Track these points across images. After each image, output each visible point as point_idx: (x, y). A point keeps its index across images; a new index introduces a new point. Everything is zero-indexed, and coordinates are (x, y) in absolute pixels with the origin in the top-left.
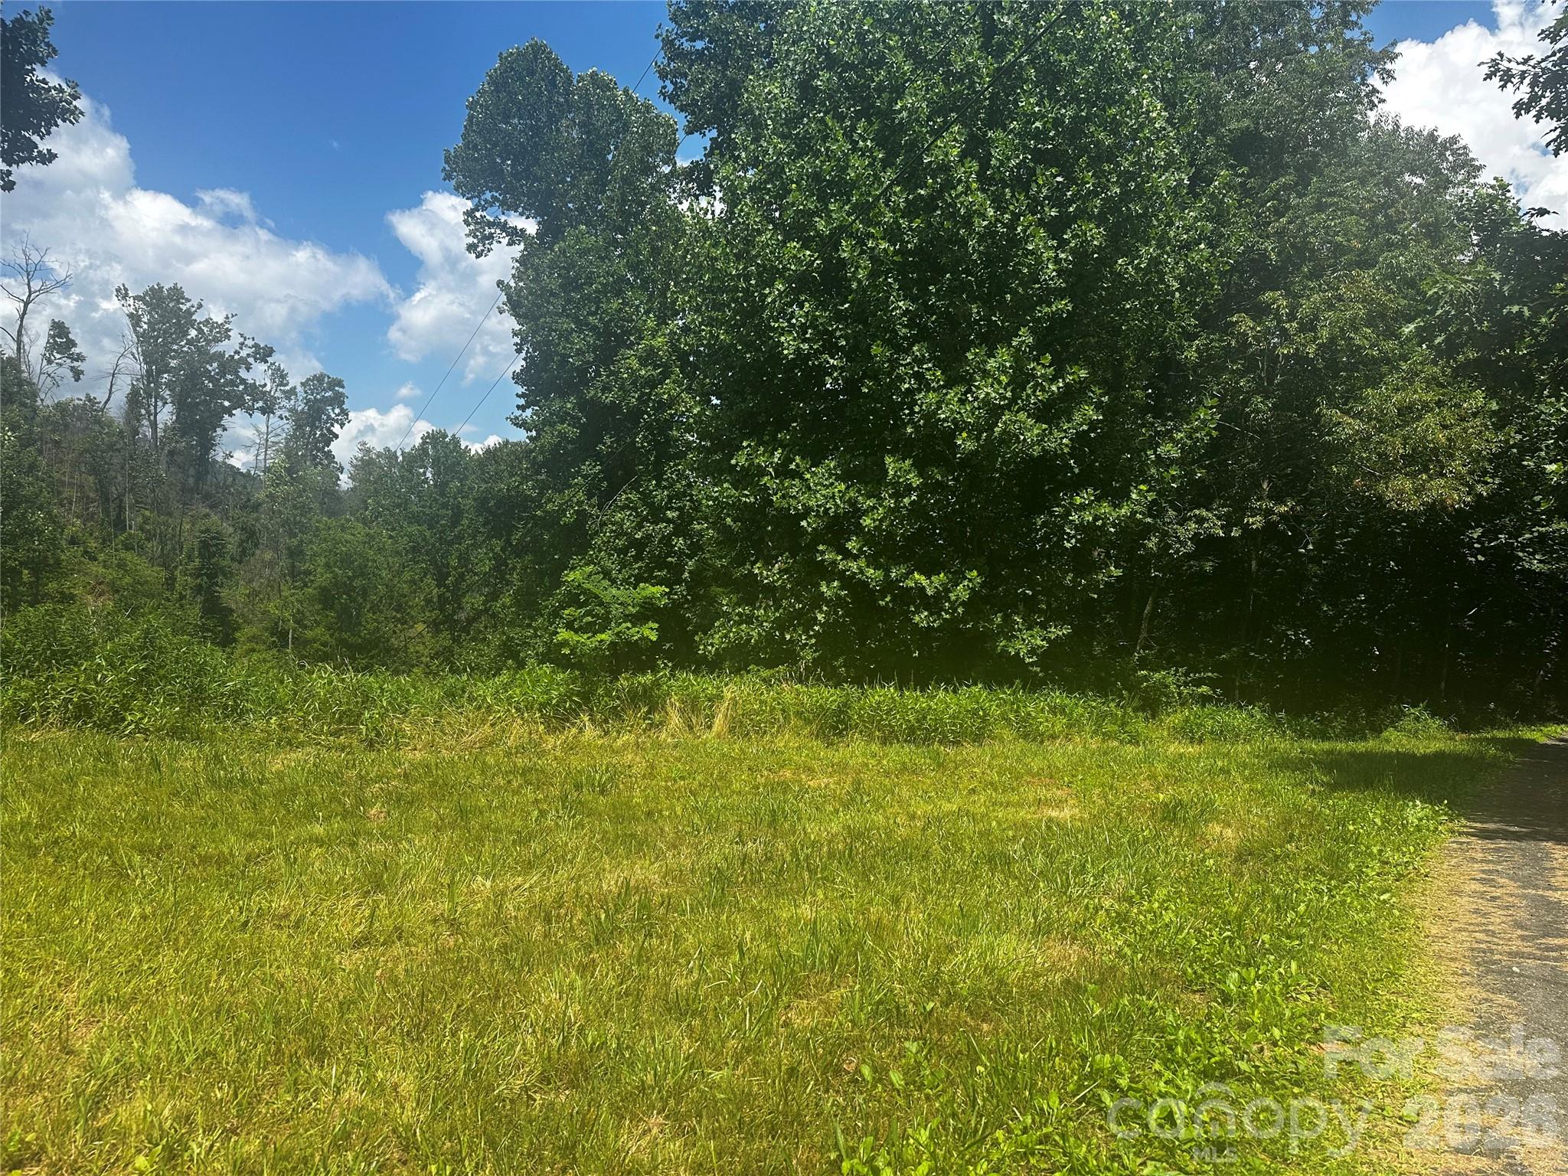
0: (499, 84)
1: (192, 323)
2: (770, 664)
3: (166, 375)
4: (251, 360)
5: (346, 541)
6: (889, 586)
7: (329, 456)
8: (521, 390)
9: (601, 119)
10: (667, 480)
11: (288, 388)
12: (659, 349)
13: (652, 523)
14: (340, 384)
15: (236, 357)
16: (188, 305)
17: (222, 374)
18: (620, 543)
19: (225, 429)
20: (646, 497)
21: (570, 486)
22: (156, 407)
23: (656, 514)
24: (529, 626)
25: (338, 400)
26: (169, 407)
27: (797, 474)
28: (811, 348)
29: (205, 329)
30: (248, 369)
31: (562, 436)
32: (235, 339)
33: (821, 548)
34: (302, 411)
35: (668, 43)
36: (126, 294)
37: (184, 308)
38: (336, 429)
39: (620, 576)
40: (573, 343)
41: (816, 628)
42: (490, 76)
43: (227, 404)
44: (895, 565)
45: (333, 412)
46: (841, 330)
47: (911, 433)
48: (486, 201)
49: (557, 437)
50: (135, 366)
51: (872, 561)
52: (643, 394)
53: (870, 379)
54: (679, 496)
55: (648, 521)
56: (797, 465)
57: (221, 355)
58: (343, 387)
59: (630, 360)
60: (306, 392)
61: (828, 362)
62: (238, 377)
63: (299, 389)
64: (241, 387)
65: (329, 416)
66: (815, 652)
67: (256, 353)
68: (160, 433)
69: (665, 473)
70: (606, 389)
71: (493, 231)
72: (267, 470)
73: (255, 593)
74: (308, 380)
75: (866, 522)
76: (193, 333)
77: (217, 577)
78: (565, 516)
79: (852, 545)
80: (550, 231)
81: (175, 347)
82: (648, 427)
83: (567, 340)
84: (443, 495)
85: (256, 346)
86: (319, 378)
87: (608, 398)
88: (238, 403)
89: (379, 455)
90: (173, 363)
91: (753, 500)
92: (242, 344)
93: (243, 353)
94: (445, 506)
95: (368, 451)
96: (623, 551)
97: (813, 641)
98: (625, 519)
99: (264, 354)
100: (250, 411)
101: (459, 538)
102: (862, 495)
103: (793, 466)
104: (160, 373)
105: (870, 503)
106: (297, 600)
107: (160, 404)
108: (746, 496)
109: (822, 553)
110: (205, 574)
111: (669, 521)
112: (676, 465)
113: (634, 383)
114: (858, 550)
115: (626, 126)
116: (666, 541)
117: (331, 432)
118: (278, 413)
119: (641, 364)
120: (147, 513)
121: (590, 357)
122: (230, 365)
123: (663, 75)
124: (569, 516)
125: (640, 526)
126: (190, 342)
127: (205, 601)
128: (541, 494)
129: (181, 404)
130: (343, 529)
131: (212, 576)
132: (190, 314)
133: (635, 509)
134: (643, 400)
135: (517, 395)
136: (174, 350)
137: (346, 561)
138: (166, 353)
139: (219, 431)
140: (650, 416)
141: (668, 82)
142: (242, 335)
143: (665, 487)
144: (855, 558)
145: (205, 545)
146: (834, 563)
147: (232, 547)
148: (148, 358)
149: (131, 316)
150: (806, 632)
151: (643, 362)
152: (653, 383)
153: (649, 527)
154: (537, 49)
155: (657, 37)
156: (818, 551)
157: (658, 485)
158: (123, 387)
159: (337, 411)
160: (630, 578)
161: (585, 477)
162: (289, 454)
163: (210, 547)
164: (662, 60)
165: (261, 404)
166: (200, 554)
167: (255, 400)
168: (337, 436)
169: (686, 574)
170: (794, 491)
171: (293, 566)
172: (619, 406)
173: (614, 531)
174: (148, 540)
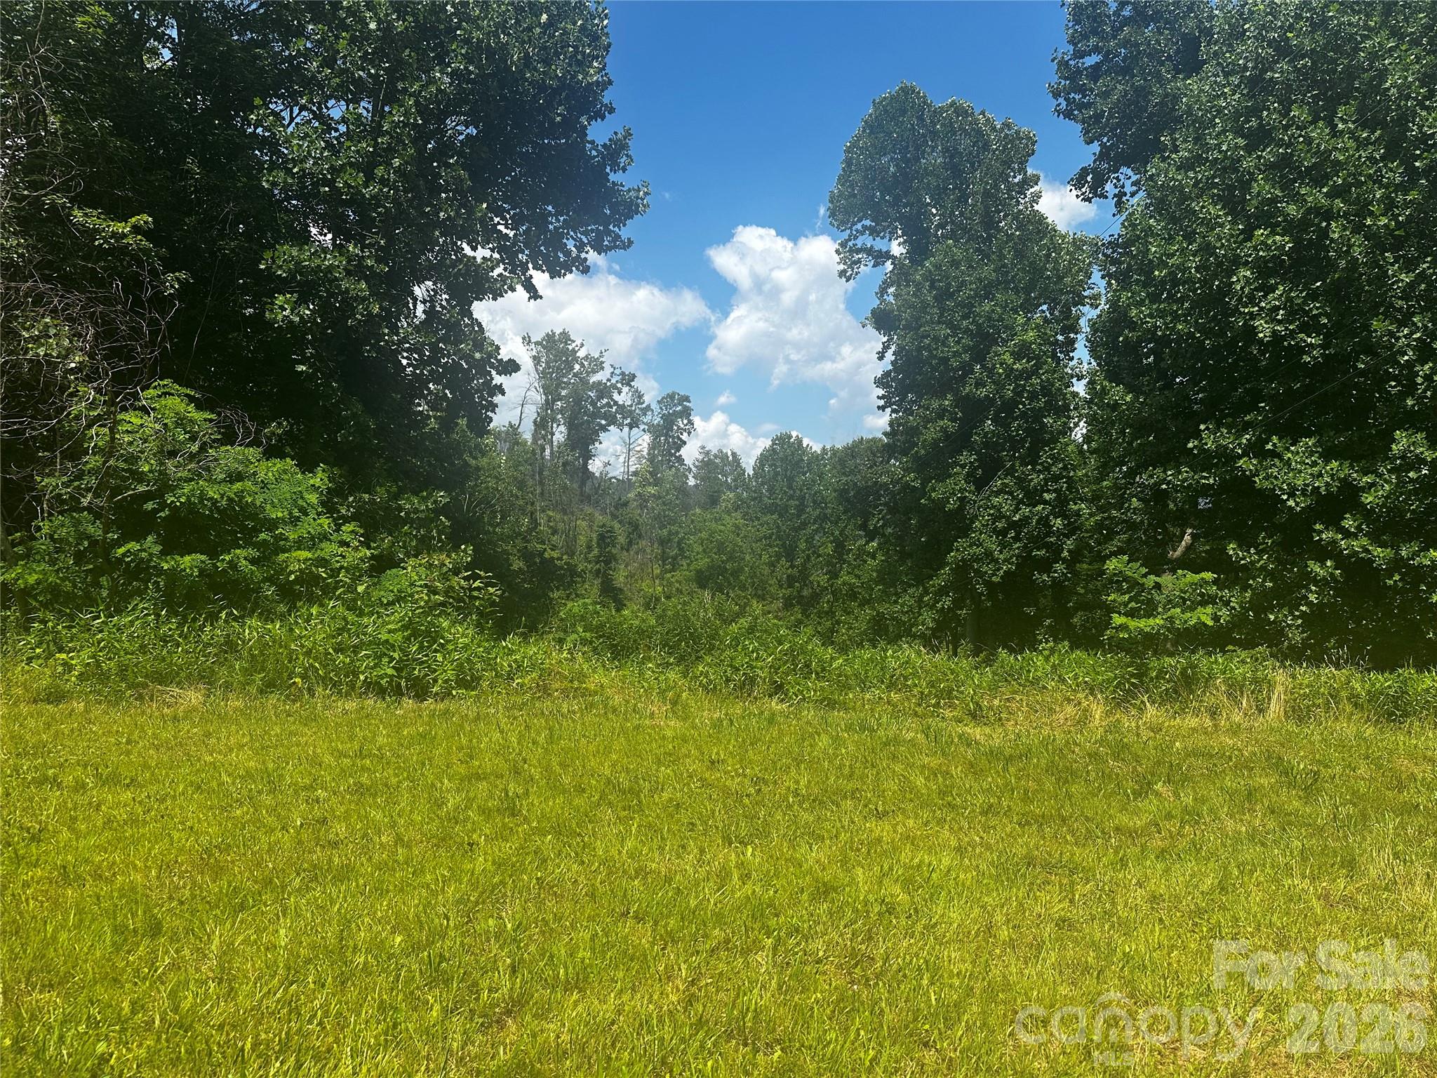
0: (873, 127)
1: (576, 359)
2: (1248, 645)
3: (559, 403)
4: (619, 385)
5: (721, 531)
6: (1397, 564)
7: (680, 460)
8: (881, 392)
9: (965, 143)
10: (1041, 464)
11: (644, 406)
12: (1031, 343)
13: (1028, 506)
14: (687, 399)
15: (609, 384)
16: (574, 345)
17: (600, 397)
18: (999, 525)
19: (601, 443)
20: (1021, 482)
21: (950, 476)
22: (552, 427)
23: (1033, 497)
24: (896, 602)
25: (686, 413)
26: (562, 428)
27: (1274, 454)
28: (1287, 329)
29: (586, 363)
30: (620, 393)
31: (944, 430)
32: (608, 370)
33: (1318, 527)
34: (658, 425)
35: (1063, 64)
36: (530, 341)
37: (570, 348)
38: (684, 437)
39: (1001, 556)
40: (950, 347)
41: (1304, 608)
42: (866, 122)
43: (603, 422)
44: (1404, 542)
45: (681, 423)
46: (1317, 308)
47: (1413, 406)
48: (857, 231)
49: (939, 431)
50: (538, 398)
51: (1375, 538)
52: (1017, 386)
53: (1366, 354)
54: (1056, 478)
55: (1024, 504)
56: (1274, 445)
57: (600, 383)
58: (689, 402)
59: (1003, 356)
60: (661, 408)
61: (1305, 341)
62: (612, 400)
63: (654, 406)
64: (615, 408)
65: (679, 428)
66: (1303, 632)
67: (623, 379)
68: (555, 449)
69: (1039, 457)
70: (979, 384)
71: (860, 256)
72: (635, 473)
73: (631, 576)
74: (663, 398)
75: (1368, 499)
76: (577, 367)
77: (611, 562)
78: (949, 502)
79: (1349, 523)
80: (918, 250)
81: (565, 380)
82: (1023, 415)
83: (944, 344)
84: (790, 487)
85: (623, 374)
86: (671, 396)
87: (982, 392)
88: (612, 420)
89: (716, 457)
90: (564, 393)
91: (1212, 481)
92: (612, 373)
93: (613, 381)
94: (791, 497)
95: (708, 453)
96: (1003, 533)
97: (1300, 621)
98: (1004, 503)
99: (628, 379)
100: (620, 426)
101: (804, 525)
102: (1356, 472)
103: (1269, 446)
104: (554, 401)
105: (1368, 479)
106: (677, 581)
107: (555, 425)
108: (1205, 478)
109: (1320, 532)
110: (603, 561)
111: (1045, 502)
112: (1052, 449)
113: (1008, 376)
114: (1356, 528)
115: (986, 146)
116: (1044, 521)
117: (681, 439)
118: (642, 427)
119: (1015, 359)
120: (551, 513)
121: (966, 357)
122: (604, 390)
123: (1056, 95)
124: (952, 504)
125: (1017, 509)
126: (575, 375)
127: (602, 583)
128: (924, 485)
129: (571, 426)
130: (716, 520)
131: (607, 562)
132: (574, 352)
133: (1011, 493)
134: (1018, 393)
135: (878, 397)
136: (564, 383)
137: (721, 548)
138: (558, 386)
139: (597, 444)
140: (1024, 406)
141: (1061, 100)
142: (612, 366)
143: (1040, 471)
144: (1355, 536)
145: (602, 537)
146: (1334, 542)
147: (622, 539)
148: (547, 390)
149: (534, 358)
150: (1291, 613)
151: (1017, 356)
152: (1028, 374)
153: (1026, 510)
154: (906, 91)
155: (1053, 61)
156: (1315, 531)
157: (1033, 469)
158: (531, 413)
159: (685, 422)
160: (1011, 558)
161: (963, 467)
162: (651, 459)
163: (605, 539)
164: (1054, 79)
165: (629, 421)
166: (598, 544)
167: (624, 418)
168: (685, 443)
169: (1065, 554)
170: (1274, 471)
171: (664, 552)
172: (994, 399)
173: (992, 515)
174: (553, 534)
